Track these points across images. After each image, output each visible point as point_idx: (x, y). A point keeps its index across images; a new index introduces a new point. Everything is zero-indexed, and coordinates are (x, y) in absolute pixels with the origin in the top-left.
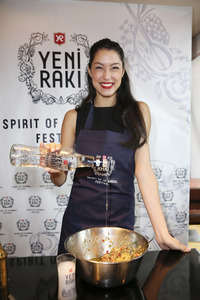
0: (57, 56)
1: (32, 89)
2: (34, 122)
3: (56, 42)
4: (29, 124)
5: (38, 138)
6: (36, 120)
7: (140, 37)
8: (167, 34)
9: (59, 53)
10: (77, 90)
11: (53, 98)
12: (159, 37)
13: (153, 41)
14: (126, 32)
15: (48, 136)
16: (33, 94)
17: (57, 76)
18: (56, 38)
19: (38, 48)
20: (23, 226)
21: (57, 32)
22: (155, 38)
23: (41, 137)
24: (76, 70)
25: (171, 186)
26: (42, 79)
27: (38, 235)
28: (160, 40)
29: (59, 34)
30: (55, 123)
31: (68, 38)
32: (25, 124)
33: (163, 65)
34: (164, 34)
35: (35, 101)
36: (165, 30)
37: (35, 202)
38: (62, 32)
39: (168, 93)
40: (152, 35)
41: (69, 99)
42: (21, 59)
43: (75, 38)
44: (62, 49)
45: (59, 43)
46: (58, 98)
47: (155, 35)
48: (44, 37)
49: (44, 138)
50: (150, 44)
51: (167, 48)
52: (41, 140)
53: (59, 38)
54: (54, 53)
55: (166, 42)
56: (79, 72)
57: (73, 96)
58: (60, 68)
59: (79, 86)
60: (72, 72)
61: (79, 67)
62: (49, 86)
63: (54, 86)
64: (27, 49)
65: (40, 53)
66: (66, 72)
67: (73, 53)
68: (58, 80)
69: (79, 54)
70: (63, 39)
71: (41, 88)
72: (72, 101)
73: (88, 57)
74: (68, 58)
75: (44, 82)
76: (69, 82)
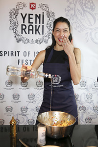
0: (31, 16)
1: (16, 35)
2: (17, 53)
3: (31, 8)
4: (14, 54)
5: (19, 62)
6: (18, 52)
7: (78, 7)
8: (94, 5)
9: (32, 15)
10: (41, 36)
11: (28, 40)
12: (89, 7)
13: (86, 9)
14: (71, 3)
15: (24, 61)
16: (17, 37)
17: (31, 28)
18: (31, 6)
20: (9, 110)
21: (31, 2)
22: (86, 7)
23: (21, 61)
24: (41, 24)
25: (91, 91)
26: (22, 29)
27: (17, 115)
28: (89, 9)
29: (32, 4)
30: (29, 54)
31: (37, 6)
32: (12, 54)
33: (90, 23)
34: (92, 5)
35: (18, 41)
36: (92, 2)
37: (16, 97)
38: (34, 3)
39: (92, 39)
40: (85, 5)
42: (11, 17)
43: (41, 6)
44: (34, 12)
45: (33, 9)
46: (31, 40)
47: (87, 5)
48: (24, 5)
49: (22, 62)
50: (84, 10)
51: (93, 13)
52: (20, 63)
53: (32, 6)
54: (29, 15)
55: (93, 9)
56: (43, 26)
57: (39, 39)
58: (32, 23)
59: (43, 34)
60: (39, 26)
61: (43, 23)
62: (26, 33)
63: (29, 33)
64: (14, 12)
65: (22, 14)
66: (36, 26)
67: (40, 15)
68: (31, 30)
69: (43, 15)
70: (35, 7)
71: (22, 35)
72: (38, 42)
73: (48, 17)
74: (37, 17)
75: (23, 31)
76: (37, 32)
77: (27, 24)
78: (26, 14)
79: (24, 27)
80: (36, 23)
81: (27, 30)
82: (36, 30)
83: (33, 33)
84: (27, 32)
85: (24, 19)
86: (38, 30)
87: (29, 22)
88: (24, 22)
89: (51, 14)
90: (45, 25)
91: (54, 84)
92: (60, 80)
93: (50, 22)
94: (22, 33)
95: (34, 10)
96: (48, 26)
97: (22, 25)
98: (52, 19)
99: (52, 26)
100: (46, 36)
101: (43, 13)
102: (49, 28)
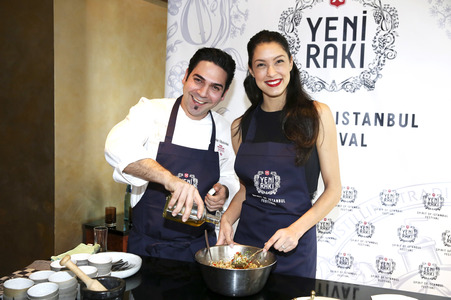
0: (332, 23)
3: (332, 3)
24: (359, 42)
26: (309, 56)
42: (282, 29)
45: (337, 4)
46: (330, 82)
56: (363, 45)
57: (351, 81)
58: (335, 40)
59: (362, 66)
60: (353, 46)
61: (363, 38)
62: (318, 66)
63: (325, 66)
64: (291, 16)
65: (309, 20)
66: (344, 46)
67: (356, 18)
68: (331, 57)
69: (364, 18)
71: (307, 70)
72: (349, 87)
73: (378, 22)
74: (348, 25)
75: (311, 60)
76: (347, 60)
77: (321, 42)
78: (320, 19)
79: (313, 51)
80: (345, 39)
81: (320, 59)
82: (344, 57)
83: (335, 66)
84: (321, 63)
85: (314, 30)
86: (349, 57)
87: (327, 39)
88: (314, 40)
89: (385, 14)
90: (368, 42)
91: (263, 192)
92: (278, 184)
93: (382, 33)
94: (308, 66)
95: (341, 7)
96: (377, 44)
97: (309, 46)
98: (389, 26)
99: (387, 45)
100: (371, 72)
101: (365, 12)
102: (378, 49)
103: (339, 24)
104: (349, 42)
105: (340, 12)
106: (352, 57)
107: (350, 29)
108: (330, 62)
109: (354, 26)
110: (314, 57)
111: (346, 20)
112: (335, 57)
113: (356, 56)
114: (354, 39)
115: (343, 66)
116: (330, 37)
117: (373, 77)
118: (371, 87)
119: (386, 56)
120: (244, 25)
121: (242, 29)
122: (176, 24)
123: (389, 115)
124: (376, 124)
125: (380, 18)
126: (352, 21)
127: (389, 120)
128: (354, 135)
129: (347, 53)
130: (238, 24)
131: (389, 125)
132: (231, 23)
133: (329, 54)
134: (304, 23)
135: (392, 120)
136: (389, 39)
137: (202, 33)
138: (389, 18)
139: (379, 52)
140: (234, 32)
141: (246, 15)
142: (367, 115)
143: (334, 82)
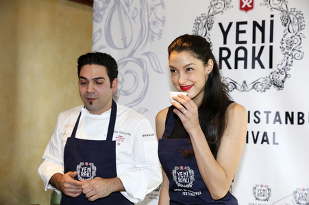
0: (242, 27)
3: (241, 9)
9: (246, 23)
11: (234, 83)
17: (241, 54)
18: (241, 3)
19: (217, 19)
24: (267, 44)
26: (221, 59)
31: (258, 1)
41: (255, 84)
42: (196, 33)
43: (268, 1)
45: (247, 9)
46: (241, 83)
53: (246, 3)
54: (238, 24)
56: (271, 48)
57: (261, 81)
58: (245, 42)
59: (271, 67)
60: (262, 48)
61: (271, 41)
64: (204, 22)
65: (220, 24)
67: (264, 22)
69: (272, 22)
70: (252, 4)
72: (260, 87)
73: (285, 25)
74: (257, 29)
75: (223, 62)
76: (256, 62)
77: (232, 45)
78: (231, 24)
79: (225, 54)
80: (254, 42)
82: (254, 59)
83: (245, 67)
84: (232, 65)
85: (225, 34)
86: (258, 59)
88: (225, 43)
89: (292, 17)
92: (192, 178)
93: (289, 35)
94: (220, 67)
96: (285, 45)
97: (221, 49)
98: (296, 28)
99: (294, 46)
100: (280, 72)
101: (272, 16)
102: (286, 50)
103: (248, 28)
104: (258, 45)
105: (249, 17)
106: (261, 58)
107: (258, 32)
108: (241, 63)
109: (262, 29)
110: (226, 59)
111: (255, 24)
112: (245, 59)
113: (265, 58)
114: (263, 41)
115: (253, 67)
116: (240, 40)
117: (282, 77)
118: (280, 87)
119: (293, 57)
120: (161, 31)
121: (160, 35)
122: (100, 31)
123: (299, 113)
124: (286, 123)
125: (287, 21)
126: (261, 24)
127: (299, 118)
128: (265, 134)
129: (256, 56)
130: (156, 30)
131: (299, 123)
132: (149, 29)
133: (239, 56)
134: (216, 28)
135: (302, 118)
136: (296, 41)
137: (124, 39)
138: (296, 21)
139: (287, 53)
140: (153, 37)
141: (163, 21)
142: (278, 114)
143: (245, 82)
